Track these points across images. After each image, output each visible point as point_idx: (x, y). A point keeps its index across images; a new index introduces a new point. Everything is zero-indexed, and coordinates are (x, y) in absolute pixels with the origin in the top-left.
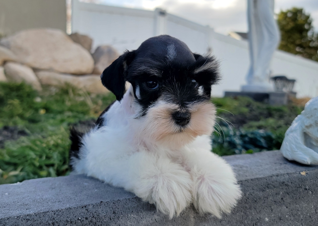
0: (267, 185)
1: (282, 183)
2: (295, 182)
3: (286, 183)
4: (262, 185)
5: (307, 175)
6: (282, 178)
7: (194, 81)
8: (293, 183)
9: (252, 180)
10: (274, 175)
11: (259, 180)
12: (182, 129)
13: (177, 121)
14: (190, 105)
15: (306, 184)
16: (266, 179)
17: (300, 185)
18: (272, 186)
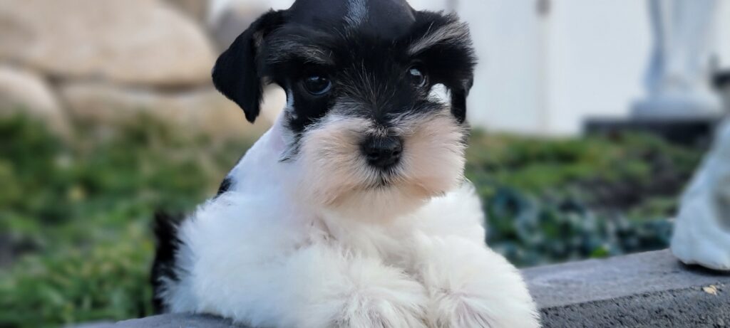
0: (618, 317)
1: (657, 312)
2: (690, 309)
3: (666, 311)
4: (607, 316)
5: (720, 293)
6: (657, 301)
7: (415, 72)
8: (685, 312)
9: (581, 305)
10: (637, 295)
11: (599, 305)
12: (385, 176)
13: (371, 158)
14: (396, 119)
15: (718, 314)
16: (618, 304)
17: (703, 318)
18: (631, 320)
